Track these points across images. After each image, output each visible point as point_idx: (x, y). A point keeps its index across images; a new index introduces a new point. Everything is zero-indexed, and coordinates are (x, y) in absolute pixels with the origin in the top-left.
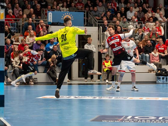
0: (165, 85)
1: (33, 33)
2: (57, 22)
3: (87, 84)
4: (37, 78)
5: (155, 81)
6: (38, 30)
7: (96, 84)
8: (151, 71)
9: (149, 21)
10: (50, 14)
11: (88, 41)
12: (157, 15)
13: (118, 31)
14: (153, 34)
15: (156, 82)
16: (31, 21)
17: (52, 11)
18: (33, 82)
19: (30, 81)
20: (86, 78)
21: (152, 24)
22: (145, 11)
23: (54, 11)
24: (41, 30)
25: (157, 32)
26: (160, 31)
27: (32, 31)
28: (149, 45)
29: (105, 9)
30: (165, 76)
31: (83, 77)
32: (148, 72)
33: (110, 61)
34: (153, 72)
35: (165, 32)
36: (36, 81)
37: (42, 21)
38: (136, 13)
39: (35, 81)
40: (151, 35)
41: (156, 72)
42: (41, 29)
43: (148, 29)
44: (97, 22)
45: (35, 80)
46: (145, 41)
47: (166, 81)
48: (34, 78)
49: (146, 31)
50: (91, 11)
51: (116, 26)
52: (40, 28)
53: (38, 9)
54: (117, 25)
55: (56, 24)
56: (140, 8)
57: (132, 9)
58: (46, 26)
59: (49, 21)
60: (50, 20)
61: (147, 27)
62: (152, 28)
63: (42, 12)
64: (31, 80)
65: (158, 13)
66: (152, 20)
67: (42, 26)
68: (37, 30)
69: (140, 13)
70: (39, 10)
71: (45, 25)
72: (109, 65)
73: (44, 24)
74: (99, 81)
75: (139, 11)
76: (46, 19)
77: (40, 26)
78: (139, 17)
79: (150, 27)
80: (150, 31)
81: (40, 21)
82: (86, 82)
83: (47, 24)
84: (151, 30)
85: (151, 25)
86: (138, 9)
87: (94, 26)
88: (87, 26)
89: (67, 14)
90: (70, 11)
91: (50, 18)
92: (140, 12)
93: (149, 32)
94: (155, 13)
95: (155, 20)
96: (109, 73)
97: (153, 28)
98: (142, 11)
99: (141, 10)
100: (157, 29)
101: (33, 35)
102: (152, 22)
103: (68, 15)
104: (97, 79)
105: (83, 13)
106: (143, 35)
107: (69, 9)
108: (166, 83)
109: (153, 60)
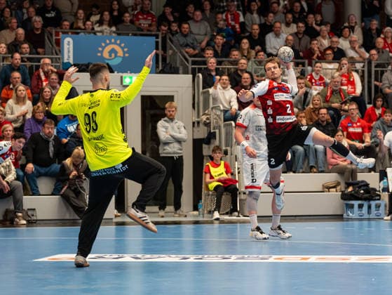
0: (365, 223)
1: (24, 93)
2: (86, 62)
3: (166, 223)
4: (34, 209)
5: (339, 213)
6: (38, 85)
7: (189, 223)
8: (329, 188)
9: (322, 58)
10: (68, 43)
11: (166, 112)
12: (344, 44)
13: (245, 84)
14: (332, 92)
15: (342, 215)
16: (19, 61)
17: (73, 33)
18: (25, 220)
19: (17, 217)
20: (162, 207)
21: (331, 66)
22: (313, 34)
23: (78, 33)
24: (44, 84)
25: (345, 88)
26: (352, 83)
27: (21, 87)
28: (323, 122)
29: (209, 29)
30: (365, 199)
31: (156, 205)
32: (321, 189)
33: (222, 162)
34: (334, 190)
35: (363, 86)
36: (33, 215)
37: (48, 61)
38: (290, 38)
39: (29, 216)
40: (329, 94)
41: (343, 189)
42: (45, 81)
43: (321, 79)
44: (190, 62)
45: (30, 213)
46: (314, 112)
47: (369, 212)
48: (28, 209)
49: (316, 85)
50: (173, 35)
51: (239, 72)
52: (43, 78)
53: (37, 29)
54: (242, 70)
55: (85, 67)
56: (301, 25)
57: (280, 28)
58: (57, 73)
59: (66, 61)
60: (69, 57)
61: (317, 74)
62: (330, 77)
63: (46, 38)
64: (20, 214)
65: (346, 38)
66: (331, 57)
67: (47, 75)
68: (35, 82)
69: (300, 39)
70: (38, 33)
71: (55, 70)
72: (223, 173)
73: (52, 68)
74: (194, 216)
75: (296, 34)
76: (57, 54)
77: (42, 74)
78: (297, 48)
79: (326, 75)
80: (325, 85)
81: (42, 61)
82: (163, 217)
83: (61, 68)
84: (328, 81)
85: (329, 69)
86: (293, 28)
87: (181, 71)
88: (162, 72)
89: (111, 43)
90: (119, 34)
91: (69, 52)
92: (300, 36)
93: (322, 87)
94: (339, 37)
95: (339, 55)
96: (222, 194)
97: (333, 77)
98: (306, 33)
99: (303, 29)
100: (344, 79)
101: (24, 98)
102: (330, 63)
103: (115, 43)
104: (192, 208)
105: (154, 38)
106: (309, 96)
107: (117, 29)
108: (369, 219)
109: (333, 158)
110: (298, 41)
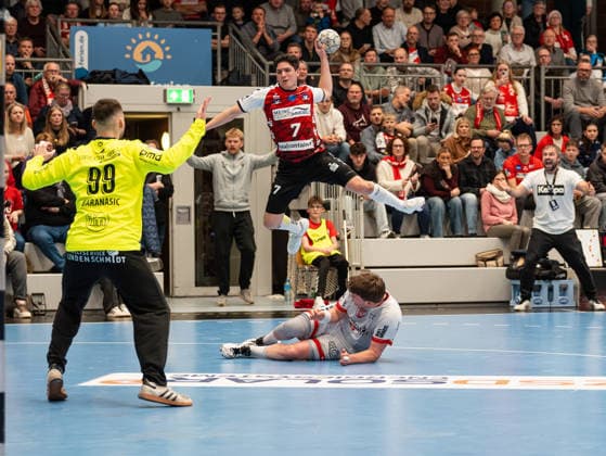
0: (545, 315)
1: (22, 115)
2: (111, 68)
4: (42, 294)
5: (503, 298)
6: (40, 103)
8: (485, 260)
10: (81, 40)
13: (352, 101)
15: (508, 302)
16: (13, 67)
18: (29, 310)
19: (18, 306)
21: (477, 73)
23: (95, 24)
24: (50, 101)
30: (545, 278)
31: (213, 285)
32: (473, 262)
34: (493, 263)
36: (40, 304)
37: (54, 66)
38: (414, 30)
39: (34, 305)
40: (479, 116)
41: (507, 262)
42: (51, 96)
43: (465, 92)
44: (267, 68)
45: (36, 300)
47: (550, 299)
48: (33, 295)
49: (458, 102)
52: (48, 92)
53: (33, 18)
54: (345, 80)
55: (109, 76)
56: (429, 10)
57: (393, 16)
58: (68, 84)
59: (77, 66)
60: (82, 60)
61: (459, 85)
62: (478, 89)
63: (48, 31)
64: (22, 302)
65: (496, 30)
66: (476, 60)
67: (54, 86)
69: (428, 32)
70: (35, 23)
71: (66, 80)
72: (324, 237)
73: (60, 77)
76: (67, 57)
77: (46, 86)
78: (424, 45)
79: (471, 86)
81: (46, 66)
83: (74, 77)
84: (475, 96)
85: (476, 77)
86: (417, 15)
87: (254, 82)
88: (226, 82)
89: (145, 39)
90: (156, 26)
91: (82, 52)
92: (428, 28)
93: (467, 105)
94: (485, 29)
97: (483, 92)
98: (435, 22)
99: (433, 17)
100: (502, 94)
101: (22, 124)
102: (475, 68)
103: (152, 39)
105: (210, 30)
107: (154, 18)
108: (550, 309)
109: (492, 214)
110: (425, 35)
